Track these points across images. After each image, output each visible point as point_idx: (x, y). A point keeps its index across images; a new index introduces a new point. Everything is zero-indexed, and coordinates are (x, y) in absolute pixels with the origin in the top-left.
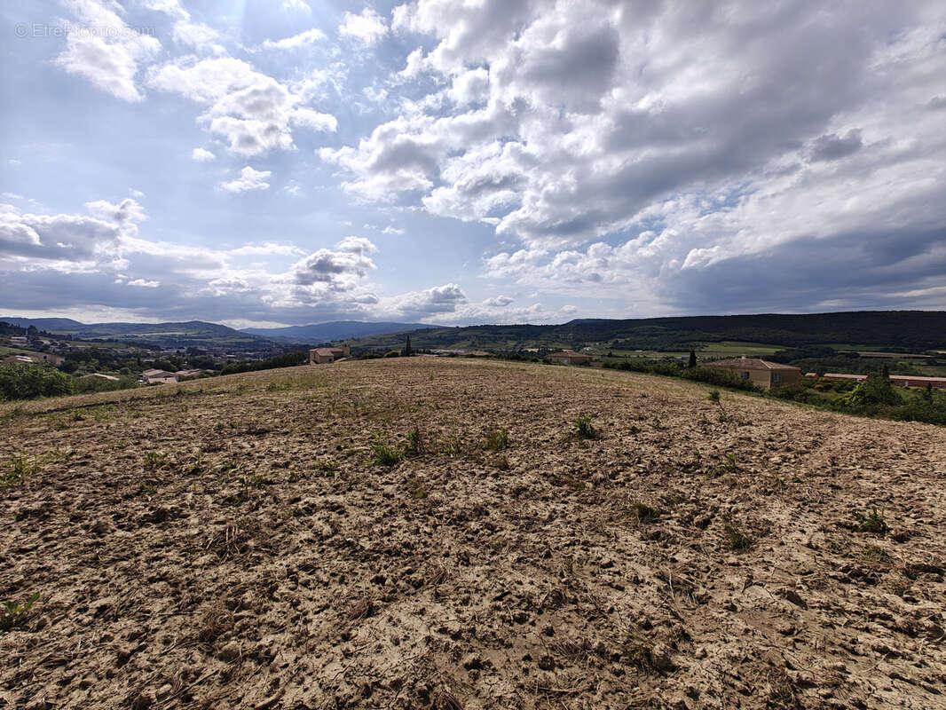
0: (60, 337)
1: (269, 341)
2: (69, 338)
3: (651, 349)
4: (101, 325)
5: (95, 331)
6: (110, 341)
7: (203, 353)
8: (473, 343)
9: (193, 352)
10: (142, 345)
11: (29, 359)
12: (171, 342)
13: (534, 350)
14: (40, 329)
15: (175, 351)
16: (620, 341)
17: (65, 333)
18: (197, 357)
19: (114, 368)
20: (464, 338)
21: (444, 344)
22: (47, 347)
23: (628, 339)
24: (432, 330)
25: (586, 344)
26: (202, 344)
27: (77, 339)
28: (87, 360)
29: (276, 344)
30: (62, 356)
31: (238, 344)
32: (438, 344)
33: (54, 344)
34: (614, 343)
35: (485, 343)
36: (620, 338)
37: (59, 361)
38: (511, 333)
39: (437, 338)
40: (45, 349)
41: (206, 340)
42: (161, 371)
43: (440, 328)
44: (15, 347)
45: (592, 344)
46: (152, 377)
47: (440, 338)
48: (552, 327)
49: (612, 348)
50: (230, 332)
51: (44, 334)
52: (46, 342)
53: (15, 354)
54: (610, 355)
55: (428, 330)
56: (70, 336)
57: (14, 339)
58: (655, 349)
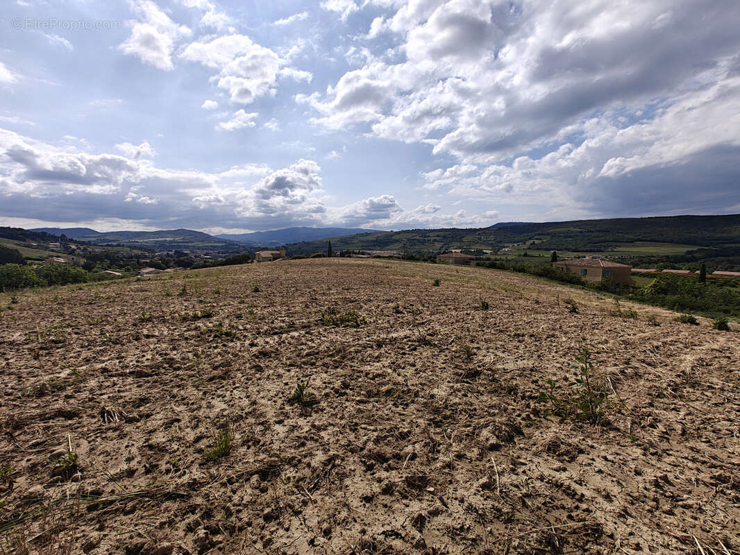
0: (83, 243)
1: (237, 245)
2: (89, 243)
3: (566, 249)
4: (112, 233)
5: (107, 238)
6: (118, 245)
7: (186, 254)
8: (404, 244)
9: (179, 254)
10: (140, 248)
11: (62, 260)
12: (162, 245)
13: (457, 251)
14: (69, 237)
15: (165, 253)
16: (536, 242)
17: (86, 240)
18: (182, 258)
19: (121, 267)
20: (397, 241)
21: (380, 246)
22: (74, 250)
23: (545, 241)
24: (370, 234)
25: (506, 245)
26: (187, 247)
27: (95, 245)
28: (102, 261)
29: (243, 247)
30: (84, 257)
31: (213, 248)
32: (374, 246)
33: (79, 248)
34: (531, 244)
35: (415, 245)
36: (537, 239)
37: (83, 261)
38: (438, 236)
39: (374, 241)
40: (72, 252)
41: (189, 244)
42: (154, 269)
43: (376, 232)
44: (52, 251)
45: (511, 245)
46: (147, 273)
47: (376, 241)
48: (475, 230)
49: (529, 249)
50: (207, 237)
51: (71, 241)
52: (73, 247)
53: (52, 256)
54: (525, 255)
55: (368, 233)
56: (89, 242)
57: (52, 245)
58: (568, 250)
